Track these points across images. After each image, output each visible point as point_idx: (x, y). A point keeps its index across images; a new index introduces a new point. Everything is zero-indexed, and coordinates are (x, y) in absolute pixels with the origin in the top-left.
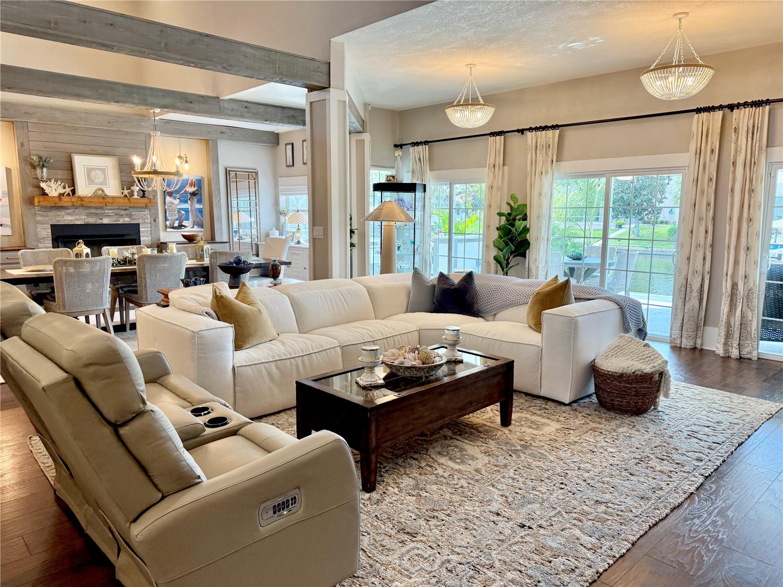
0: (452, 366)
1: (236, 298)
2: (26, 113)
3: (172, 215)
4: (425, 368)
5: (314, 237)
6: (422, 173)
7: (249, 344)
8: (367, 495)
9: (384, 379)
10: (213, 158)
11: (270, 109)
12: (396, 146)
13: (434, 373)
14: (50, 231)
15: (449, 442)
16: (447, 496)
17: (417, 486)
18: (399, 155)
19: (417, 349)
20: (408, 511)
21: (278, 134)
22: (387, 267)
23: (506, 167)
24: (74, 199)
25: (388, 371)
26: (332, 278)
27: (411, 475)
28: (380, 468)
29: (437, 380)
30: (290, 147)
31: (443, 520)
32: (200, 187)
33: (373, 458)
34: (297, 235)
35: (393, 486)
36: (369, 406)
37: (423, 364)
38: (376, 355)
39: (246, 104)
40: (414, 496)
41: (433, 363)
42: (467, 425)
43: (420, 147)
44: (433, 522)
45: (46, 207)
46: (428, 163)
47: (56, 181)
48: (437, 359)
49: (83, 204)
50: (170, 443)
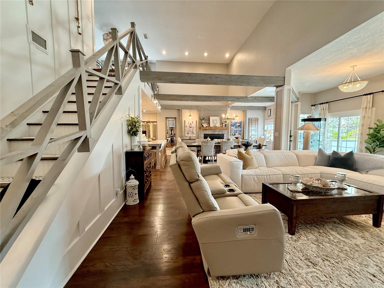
0: (340, 191)
1: (245, 153)
2: (201, 107)
3: (233, 132)
4: (325, 188)
5: (275, 136)
6: (324, 114)
7: (248, 168)
8: (290, 236)
9: (302, 190)
10: (245, 116)
11: (263, 98)
12: (312, 105)
13: (329, 191)
14: (203, 135)
15: (338, 225)
16: (336, 252)
17: (317, 241)
18: (313, 108)
19: (320, 179)
20: (312, 251)
21: (266, 107)
22: (306, 147)
23: (374, 108)
24: (209, 128)
25: (304, 186)
26: (281, 150)
27: (314, 234)
28: (298, 226)
29: (332, 195)
30: (270, 110)
31: (333, 264)
32: (241, 124)
33: (294, 221)
34: (270, 137)
35: (304, 236)
36: (293, 199)
37: (323, 187)
38: (298, 179)
39: (255, 98)
40: (316, 245)
41: (329, 187)
42: (348, 220)
43: (324, 105)
44: (327, 263)
45: (203, 130)
46: (328, 110)
47: (206, 123)
48: (332, 186)
49: (211, 129)
50: (206, 193)
